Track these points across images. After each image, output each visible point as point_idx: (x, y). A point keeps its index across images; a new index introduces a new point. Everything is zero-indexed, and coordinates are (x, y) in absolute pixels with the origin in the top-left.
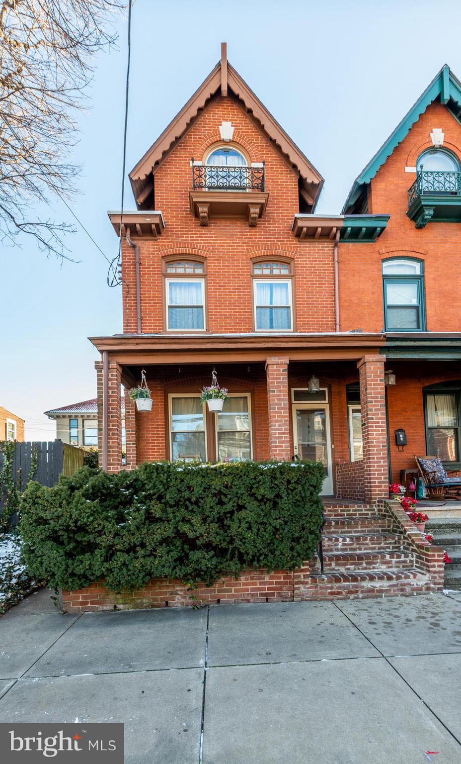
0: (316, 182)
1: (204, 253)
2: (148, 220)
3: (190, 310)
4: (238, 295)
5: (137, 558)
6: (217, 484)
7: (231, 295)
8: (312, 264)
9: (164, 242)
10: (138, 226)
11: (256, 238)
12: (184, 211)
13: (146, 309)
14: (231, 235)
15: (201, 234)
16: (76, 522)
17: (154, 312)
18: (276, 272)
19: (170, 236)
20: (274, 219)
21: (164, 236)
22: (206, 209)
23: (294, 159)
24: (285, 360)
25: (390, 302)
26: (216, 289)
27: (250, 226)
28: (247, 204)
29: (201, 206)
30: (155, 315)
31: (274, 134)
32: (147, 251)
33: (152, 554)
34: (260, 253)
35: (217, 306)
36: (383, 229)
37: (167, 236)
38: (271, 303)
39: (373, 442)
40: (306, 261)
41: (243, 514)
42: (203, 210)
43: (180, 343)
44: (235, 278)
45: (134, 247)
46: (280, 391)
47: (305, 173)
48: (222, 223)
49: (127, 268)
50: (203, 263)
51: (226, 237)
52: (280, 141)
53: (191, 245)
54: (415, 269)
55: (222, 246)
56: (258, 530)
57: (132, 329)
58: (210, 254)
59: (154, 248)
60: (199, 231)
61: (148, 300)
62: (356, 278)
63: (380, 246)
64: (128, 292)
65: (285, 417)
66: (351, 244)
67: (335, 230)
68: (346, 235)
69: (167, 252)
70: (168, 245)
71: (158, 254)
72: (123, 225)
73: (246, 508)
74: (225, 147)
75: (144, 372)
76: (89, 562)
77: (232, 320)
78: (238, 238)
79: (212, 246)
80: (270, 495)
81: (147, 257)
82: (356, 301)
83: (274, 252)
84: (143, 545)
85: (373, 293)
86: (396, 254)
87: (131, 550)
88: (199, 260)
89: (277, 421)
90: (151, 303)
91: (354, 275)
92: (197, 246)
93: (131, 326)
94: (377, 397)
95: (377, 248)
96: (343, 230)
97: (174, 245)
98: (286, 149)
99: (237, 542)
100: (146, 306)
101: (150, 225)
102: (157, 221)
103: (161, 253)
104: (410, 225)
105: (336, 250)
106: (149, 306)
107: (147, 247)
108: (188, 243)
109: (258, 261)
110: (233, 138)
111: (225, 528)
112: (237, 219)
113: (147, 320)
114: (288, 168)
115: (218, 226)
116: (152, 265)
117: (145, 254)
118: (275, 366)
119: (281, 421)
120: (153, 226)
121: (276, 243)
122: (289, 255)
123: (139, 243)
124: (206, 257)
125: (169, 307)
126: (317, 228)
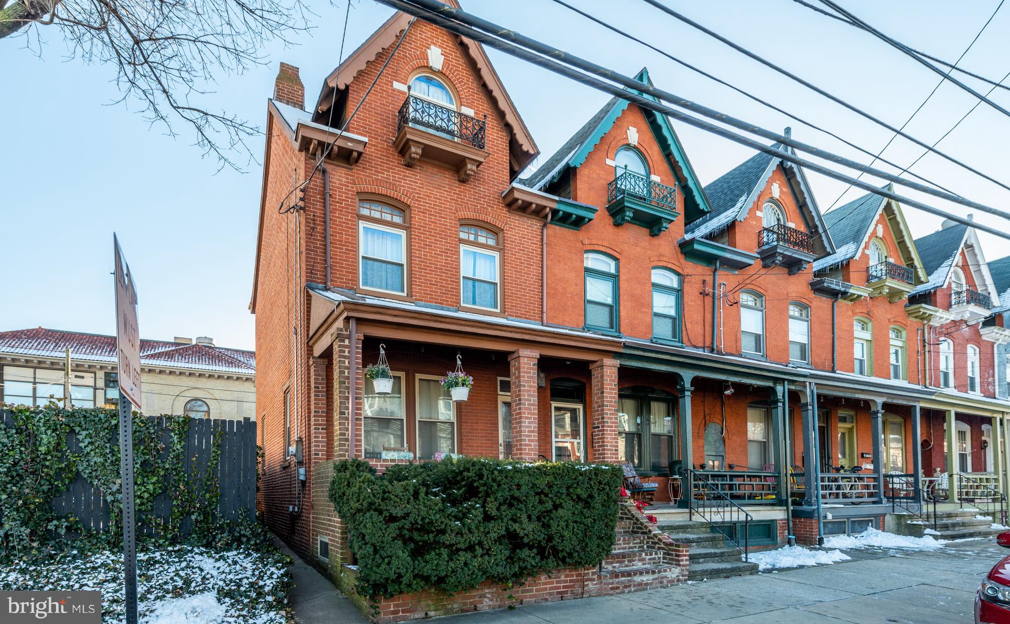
0: (532, 152)
1: (407, 201)
2: (349, 144)
3: (384, 265)
4: (446, 260)
5: (475, 557)
6: (542, 483)
7: (437, 258)
8: (521, 240)
9: (360, 174)
10: (336, 149)
11: (466, 196)
12: (385, 141)
13: (336, 255)
14: (439, 185)
15: (404, 176)
17: (346, 261)
18: (482, 240)
19: (368, 169)
20: (485, 179)
21: (360, 167)
22: (420, 151)
23: (510, 118)
24: (535, 354)
25: (589, 297)
26: (421, 247)
27: (460, 181)
28: (465, 158)
29: (414, 146)
30: (348, 265)
31: (491, 85)
32: (339, 180)
33: (488, 553)
34: (470, 215)
35: (421, 269)
36: (590, 220)
37: (363, 168)
38: (474, 275)
39: (607, 446)
40: (515, 236)
41: (561, 512)
42: (415, 151)
44: (442, 238)
45: (324, 172)
46: (530, 386)
47: (521, 138)
48: (430, 169)
49: (312, 196)
50: (404, 211)
51: (433, 187)
52: (497, 93)
53: (393, 187)
54: (610, 266)
55: (428, 196)
56: (573, 528)
57: (318, 278)
58: (414, 203)
59: (348, 179)
60: (403, 172)
61: (339, 245)
62: (561, 266)
63: (582, 235)
64: (313, 229)
65: (534, 414)
66: (558, 228)
67: (548, 210)
68: (557, 218)
69: (364, 188)
70: (365, 180)
71: (353, 187)
72: (316, 142)
73: (563, 508)
74: (431, 76)
75: (382, 346)
76: (436, 562)
77: (438, 289)
78: (446, 191)
79: (417, 193)
81: (338, 188)
82: (561, 290)
83: (482, 217)
84: (480, 544)
85: (576, 285)
86: (596, 248)
87: (471, 548)
88: (400, 207)
89: (527, 418)
90: (342, 249)
91: (559, 262)
92: (400, 189)
93: (317, 274)
94: (611, 402)
95: (581, 238)
96: (555, 212)
97: (373, 181)
98: (503, 105)
99: (557, 539)
100: (336, 251)
101: (351, 151)
102: (360, 148)
103: (357, 188)
104: (609, 220)
105: (545, 231)
106: (340, 252)
107: (339, 175)
108: (390, 183)
109: (466, 223)
110: (443, 69)
111: (546, 526)
112: (446, 169)
113: (338, 270)
114: (499, 124)
115: (425, 171)
116: (344, 200)
117: (335, 183)
118: (526, 359)
119: (531, 418)
120: (355, 154)
121: (484, 208)
122: (499, 224)
123: (329, 168)
124: (409, 206)
125: (364, 258)
126: (531, 203)
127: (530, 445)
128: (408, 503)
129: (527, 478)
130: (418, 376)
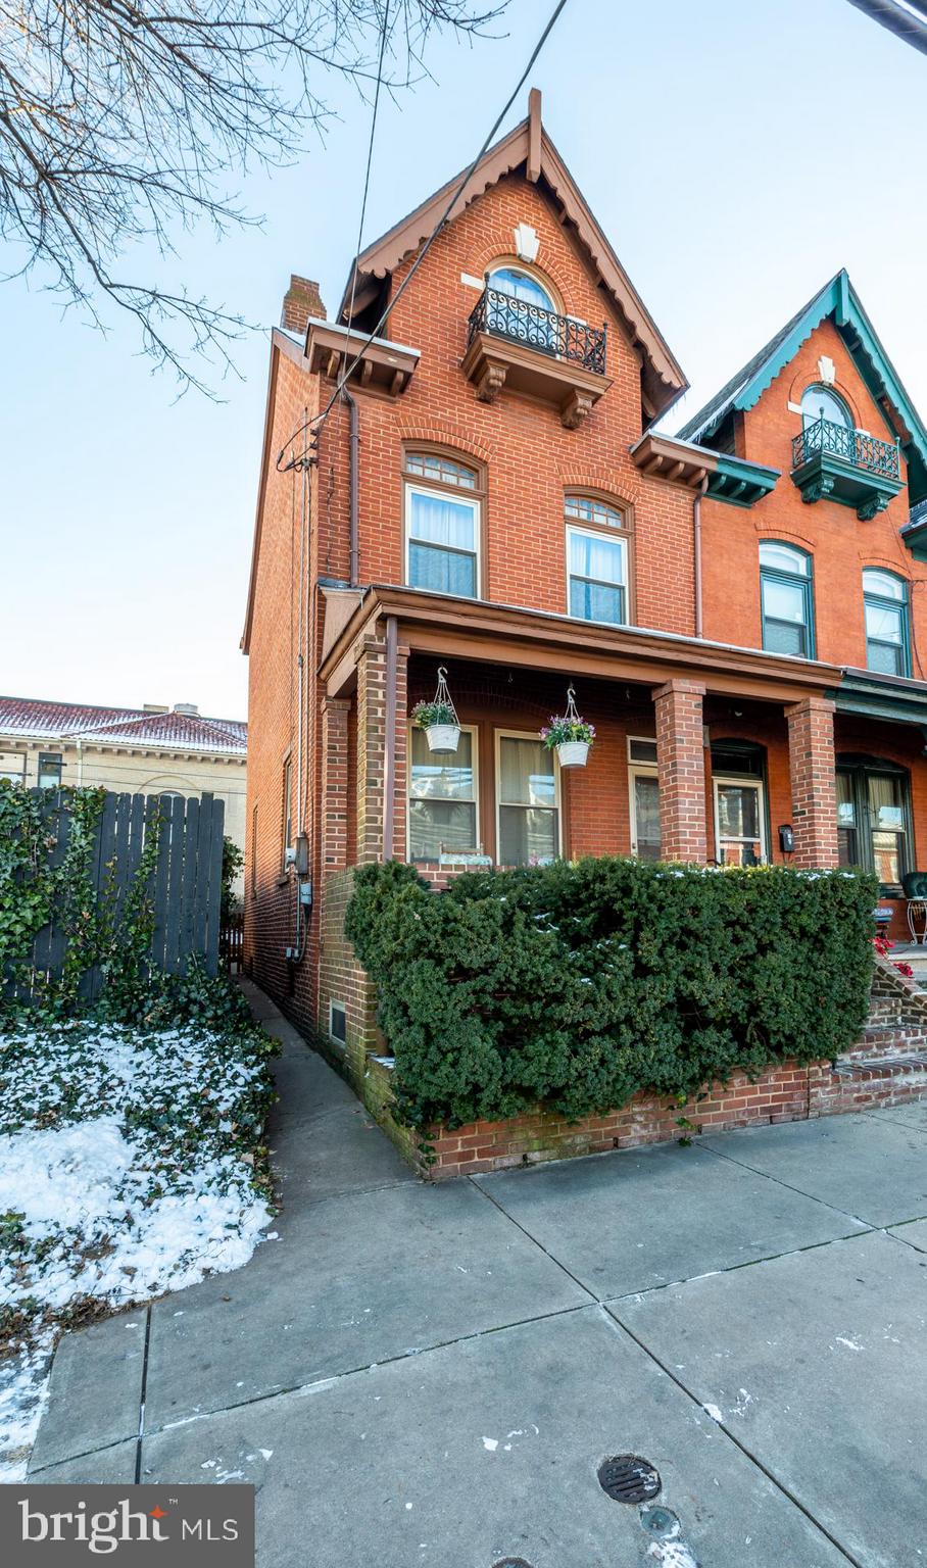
0: (677, 384)
1: (483, 454)
2: (391, 360)
3: (444, 555)
4: (543, 547)
5: (619, 1047)
6: (738, 904)
7: (529, 544)
8: (661, 521)
9: (407, 411)
10: (369, 367)
11: (574, 451)
12: (448, 362)
13: (369, 535)
14: (533, 433)
15: (477, 416)
16: (522, 973)
17: (384, 544)
18: (600, 519)
19: (419, 403)
20: (604, 426)
21: (407, 399)
22: (502, 375)
23: (642, 333)
24: (700, 687)
25: (769, 612)
26: (503, 526)
27: (565, 426)
28: (574, 387)
29: (494, 367)
30: (387, 551)
31: (613, 282)
32: (374, 418)
33: (643, 1038)
34: (582, 479)
35: (505, 560)
36: (769, 491)
37: (413, 401)
38: (588, 573)
39: (820, 844)
40: (652, 514)
41: (772, 958)
42: (496, 374)
43: (542, 628)
44: (536, 513)
45: (349, 404)
46: (691, 742)
47: (659, 363)
48: (518, 407)
49: (330, 442)
50: (477, 471)
51: (524, 435)
52: (621, 295)
53: (460, 432)
54: (800, 566)
55: (515, 448)
56: (796, 989)
57: (337, 571)
58: (494, 459)
59: (388, 417)
60: (475, 409)
61: (374, 519)
62: (724, 562)
63: (756, 515)
64: (331, 493)
66: (717, 503)
67: (703, 472)
68: (717, 487)
69: (414, 431)
70: (416, 419)
71: (396, 431)
72: (338, 355)
73: (774, 950)
74: (521, 269)
75: (442, 671)
76: (547, 1059)
77: (531, 593)
78: (544, 442)
79: (498, 443)
80: (814, 928)
81: (373, 431)
82: (724, 601)
83: (601, 483)
84: (629, 1020)
85: (748, 592)
86: (777, 536)
87: (611, 1030)
88: (472, 465)
89: (687, 795)
90: (378, 526)
91: (721, 555)
92: (471, 436)
93: (336, 565)
94: (824, 770)
95: (753, 520)
96: (714, 477)
97: (428, 424)
98: (631, 312)
99: (767, 1011)
100: (368, 530)
101: (395, 371)
102: (408, 367)
103: (402, 431)
104: (795, 495)
105: (698, 506)
106: (374, 531)
107: (373, 411)
108: (455, 426)
109: (575, 493)
110: (538, 259)
111: (749, 985)
112: (542, 408)
113: (369, 559)
114: (625, 344)
115: (511, 410)
116: (382, 450)
117: (368, 423)
118: (684, 696)
119: (693, 796)
120: (400, 376)
121: (603, 470)
122: (626, 495)
123: (358, 398)
124: (486, 462)
125: (412, 542)
126: (678, 462)
127: (694, 842)
128: (493, 941)
129: (711, 894)
130: (499, 733)
